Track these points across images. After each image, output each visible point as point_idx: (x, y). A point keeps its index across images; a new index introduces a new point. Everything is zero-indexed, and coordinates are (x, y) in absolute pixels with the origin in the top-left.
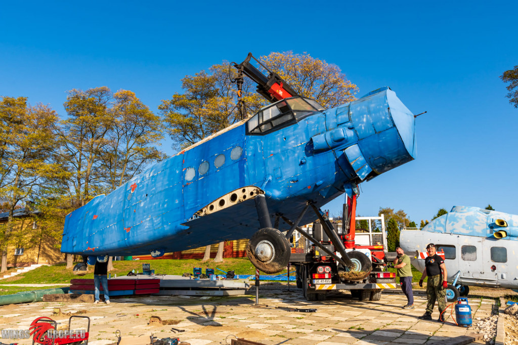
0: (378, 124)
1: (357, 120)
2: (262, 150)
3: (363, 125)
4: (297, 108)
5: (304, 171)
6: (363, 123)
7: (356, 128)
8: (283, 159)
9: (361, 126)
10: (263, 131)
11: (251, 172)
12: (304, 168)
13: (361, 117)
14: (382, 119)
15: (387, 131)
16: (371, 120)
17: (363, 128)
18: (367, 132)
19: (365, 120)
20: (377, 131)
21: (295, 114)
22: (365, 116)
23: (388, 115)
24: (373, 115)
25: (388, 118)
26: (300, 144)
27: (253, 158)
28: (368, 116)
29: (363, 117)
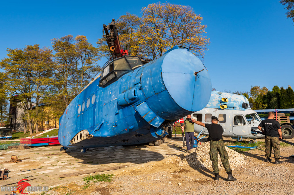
0: (156, 86)
1: (144, 82)
2: (102, 100)
3: (147, 87)
4: (118, 69)
5: (119, 120)
6: (146, 84)
7: (144, 89)
8: (109, 108)
9: (146, 87)
10: (104, 85)
11: (97, 115)
12: (118, 117)
13: (146, 79)
14: (157, 82)
15: (162, 93)
16: (151, 83)
17: (147, 89)
18: (150, 93)
19: (148, 82)
20: (156, 92)
21: (116, 73)
22: (148, 78)
23: (161, 79)
24: (153, 78)
25: (161, 82)
26: (116, 99)
27: (98, 104)
28: (150, 79)
29: (147, 80)
